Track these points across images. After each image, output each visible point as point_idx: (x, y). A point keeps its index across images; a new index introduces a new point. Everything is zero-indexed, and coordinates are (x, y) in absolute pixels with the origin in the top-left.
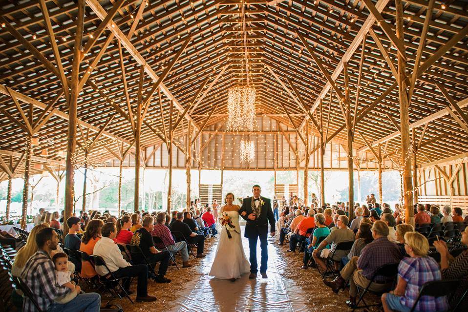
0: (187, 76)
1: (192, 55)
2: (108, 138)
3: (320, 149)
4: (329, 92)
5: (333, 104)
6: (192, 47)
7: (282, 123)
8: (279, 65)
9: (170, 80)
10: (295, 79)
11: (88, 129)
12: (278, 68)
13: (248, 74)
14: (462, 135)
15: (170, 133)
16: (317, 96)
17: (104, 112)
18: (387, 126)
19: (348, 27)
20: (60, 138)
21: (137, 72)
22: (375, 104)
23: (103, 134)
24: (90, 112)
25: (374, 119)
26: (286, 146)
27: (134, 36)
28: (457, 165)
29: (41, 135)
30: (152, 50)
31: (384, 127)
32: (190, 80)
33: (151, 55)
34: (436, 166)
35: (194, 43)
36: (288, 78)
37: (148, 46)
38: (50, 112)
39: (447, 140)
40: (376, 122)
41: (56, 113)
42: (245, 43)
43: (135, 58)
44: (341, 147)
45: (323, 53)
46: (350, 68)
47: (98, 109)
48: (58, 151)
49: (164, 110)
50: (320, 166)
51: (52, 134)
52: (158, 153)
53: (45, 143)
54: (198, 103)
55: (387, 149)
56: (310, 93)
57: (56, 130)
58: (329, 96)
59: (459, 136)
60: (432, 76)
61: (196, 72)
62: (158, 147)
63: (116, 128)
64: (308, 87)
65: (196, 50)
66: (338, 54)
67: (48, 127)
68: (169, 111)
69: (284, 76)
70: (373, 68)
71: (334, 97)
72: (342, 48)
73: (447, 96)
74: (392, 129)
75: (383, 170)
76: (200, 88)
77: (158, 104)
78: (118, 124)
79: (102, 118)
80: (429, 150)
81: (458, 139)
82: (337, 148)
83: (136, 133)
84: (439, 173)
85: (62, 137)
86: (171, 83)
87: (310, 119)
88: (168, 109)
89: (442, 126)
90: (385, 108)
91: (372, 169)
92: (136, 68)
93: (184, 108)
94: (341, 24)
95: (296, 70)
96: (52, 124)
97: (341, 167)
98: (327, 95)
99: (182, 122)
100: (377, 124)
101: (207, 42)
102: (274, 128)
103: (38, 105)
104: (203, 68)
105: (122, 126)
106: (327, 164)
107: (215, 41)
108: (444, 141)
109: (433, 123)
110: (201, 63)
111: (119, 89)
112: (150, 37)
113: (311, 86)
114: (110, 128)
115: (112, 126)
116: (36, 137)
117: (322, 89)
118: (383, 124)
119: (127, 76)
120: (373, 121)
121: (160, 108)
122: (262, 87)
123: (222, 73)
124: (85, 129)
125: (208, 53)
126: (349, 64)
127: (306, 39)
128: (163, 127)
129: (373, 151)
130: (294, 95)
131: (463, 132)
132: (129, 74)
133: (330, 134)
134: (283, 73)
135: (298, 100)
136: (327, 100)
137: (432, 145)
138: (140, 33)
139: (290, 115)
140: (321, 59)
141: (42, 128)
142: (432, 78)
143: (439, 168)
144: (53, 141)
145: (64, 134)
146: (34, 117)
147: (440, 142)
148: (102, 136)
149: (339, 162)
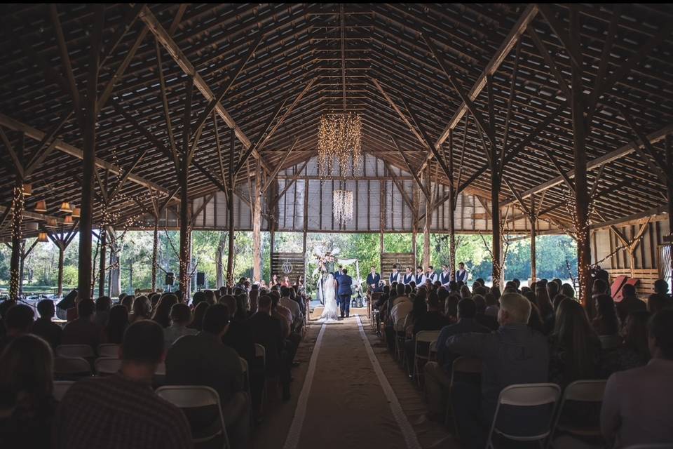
0: (256, 93)
1: (263, 62)
2: (136, 183)
3: (447, 203)
4: (463, 118)
5: (468, 137)
6: (264, 49)
7: (393, 164)
8: (391, 79)
9: (230, 99)
10: (414, 99)
11: (107, 170)
12: (389, 83)
13: (344, 91)
14: (651, 183)
15: (230, 177)
16: (445, 125)
17: (131, 145)
18: (544, 168)
19: (495, 22)
20: (63, 184)
21: (182, 86)
22: (532, 138)
23: (129, 178)
24: (110, 144)
25: (527, 158)
26: (398, 196)
27: (179, 30)
28: (641, 225)
29: (34, 179)
30: (204, 53)
31: (541, 170)
32: (260, 100)
33: (203, 60)
34: (613, 227)
35: (266, 44)
36: (403, 98)
37: (199, 47)
38: (49, 144)
39: (629, 189)
40: (529, 163)
41: (59, 146)
42: (343, 46)
43: (180, 63)
44: (477, 200)
45: (457, 62)
46: (495, 84)
47: (122, 140)
48: (61, 203)
49: (221, 143)
50: (447, 226)
51: (52, 177)
52: (210, 206)
53: (42, 191)
54: (271, 133)
55: (543, 203)
56: (435, 120)
57: (57, 171)
58: (463, 125)
59: (646, 184)
60: (613, 96)
61: (268, 87)
62: (210, 198)
63: (149, 170)
64: (432, 111)
65: (271, 55)
66: (479, 63)
67: (46, 167)
68: (229, 144)
69: (399, 95)
70: (530, 85)
71: (470, 126)
72: (485, 54)
73: (634, 126)
74: (552, 173)
75: (537, 233)
76: (275, 111)
77: (212, 134)
78: (152, 163)
79: (128, 154)
80: (604, 203)
81: (645, 188)
82: (471, 201)
83: (182, 178)
84: (616, 237)
85: (67, 182)
86: (232, 103)
87: (433, 159)
88: (227, 142)
89: (623, 169)
90: (542, 142)
91: (519, 231)
92: (180, 80)
93: (250, 140)
94: (486, 18)
95: (415, 86)
96: (53, 161)
97: (477, 228)
98: (459, 124)
99: (247, 161)
100: (531, 166)
101: (286, 43)
102: (381, 172)
103: (33, 135)
104: (280, 82)
105: (159, 167)
106: (457, 225)
107: (298, 42)
108: (626, 191)
109: (611, 164)
110: (277, 73)
111: (155, 111)
112: (202, 33)
113: (437, 110)
114: (140, 169)
115: (142, 166)
116: (27, 183)
117: (453, 114)
118: (539, 166)
119: (167, 91)
120: (524, 161)
121: (215, 140)
122: (364, 111)
123: (307, 89)
124: (103, 170)
125: (287, 59)
126: (495, 77)
127: (432, 39)
128: (220, 169)
129: (524, 206)
130: (412, 123)
131: (652, 178)
132: (170, 89)
133: (463, 181)
134: (396, 91)
135: (417, 131)
136: (460, 131)
137: (608, 196)
138: (187, 26)
139: (406, 152)
140: (453, 71)
141: (38, 168)
142: (613, 100)
143: (616, 229)
144: (54, 189)
145: (70, 178)
146: (26, 152)
147: (619, 192)
148: (129, 180)
149: (473, 220)
